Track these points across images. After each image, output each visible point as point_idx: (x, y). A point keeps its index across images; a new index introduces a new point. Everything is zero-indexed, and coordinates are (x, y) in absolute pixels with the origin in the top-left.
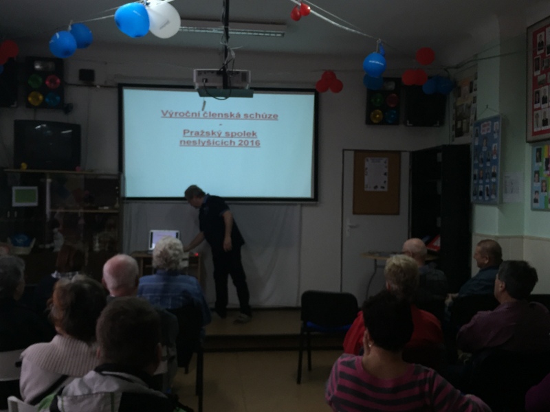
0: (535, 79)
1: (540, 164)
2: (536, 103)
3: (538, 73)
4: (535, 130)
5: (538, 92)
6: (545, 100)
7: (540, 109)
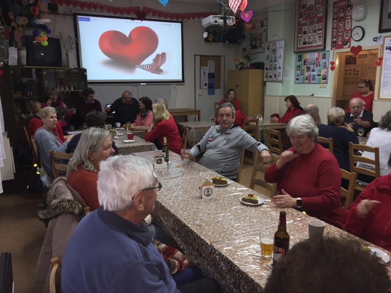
0: (299, 22)
1: (301, 63)
2: (299, 34)
3: (302, 19)
4: (298, 47)
5: (301, 29)
6: (305, 33)
7: (302, 37)
